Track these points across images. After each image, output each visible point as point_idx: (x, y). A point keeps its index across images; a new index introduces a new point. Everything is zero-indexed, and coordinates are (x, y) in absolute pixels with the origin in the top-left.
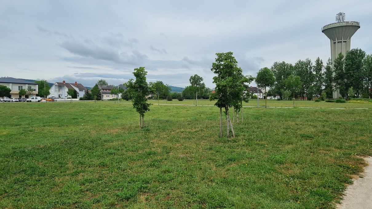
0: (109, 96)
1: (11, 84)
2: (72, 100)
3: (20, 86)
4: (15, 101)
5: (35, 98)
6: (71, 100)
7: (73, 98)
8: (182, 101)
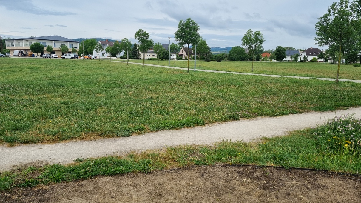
0: (149, 55)
1: (54, 41)
2: (111, 59)
3: (63, 43)
4: (54, 58)
5: (68, 55)
6: (109, 58)
7: (113, 56)
8: (220, 62)
